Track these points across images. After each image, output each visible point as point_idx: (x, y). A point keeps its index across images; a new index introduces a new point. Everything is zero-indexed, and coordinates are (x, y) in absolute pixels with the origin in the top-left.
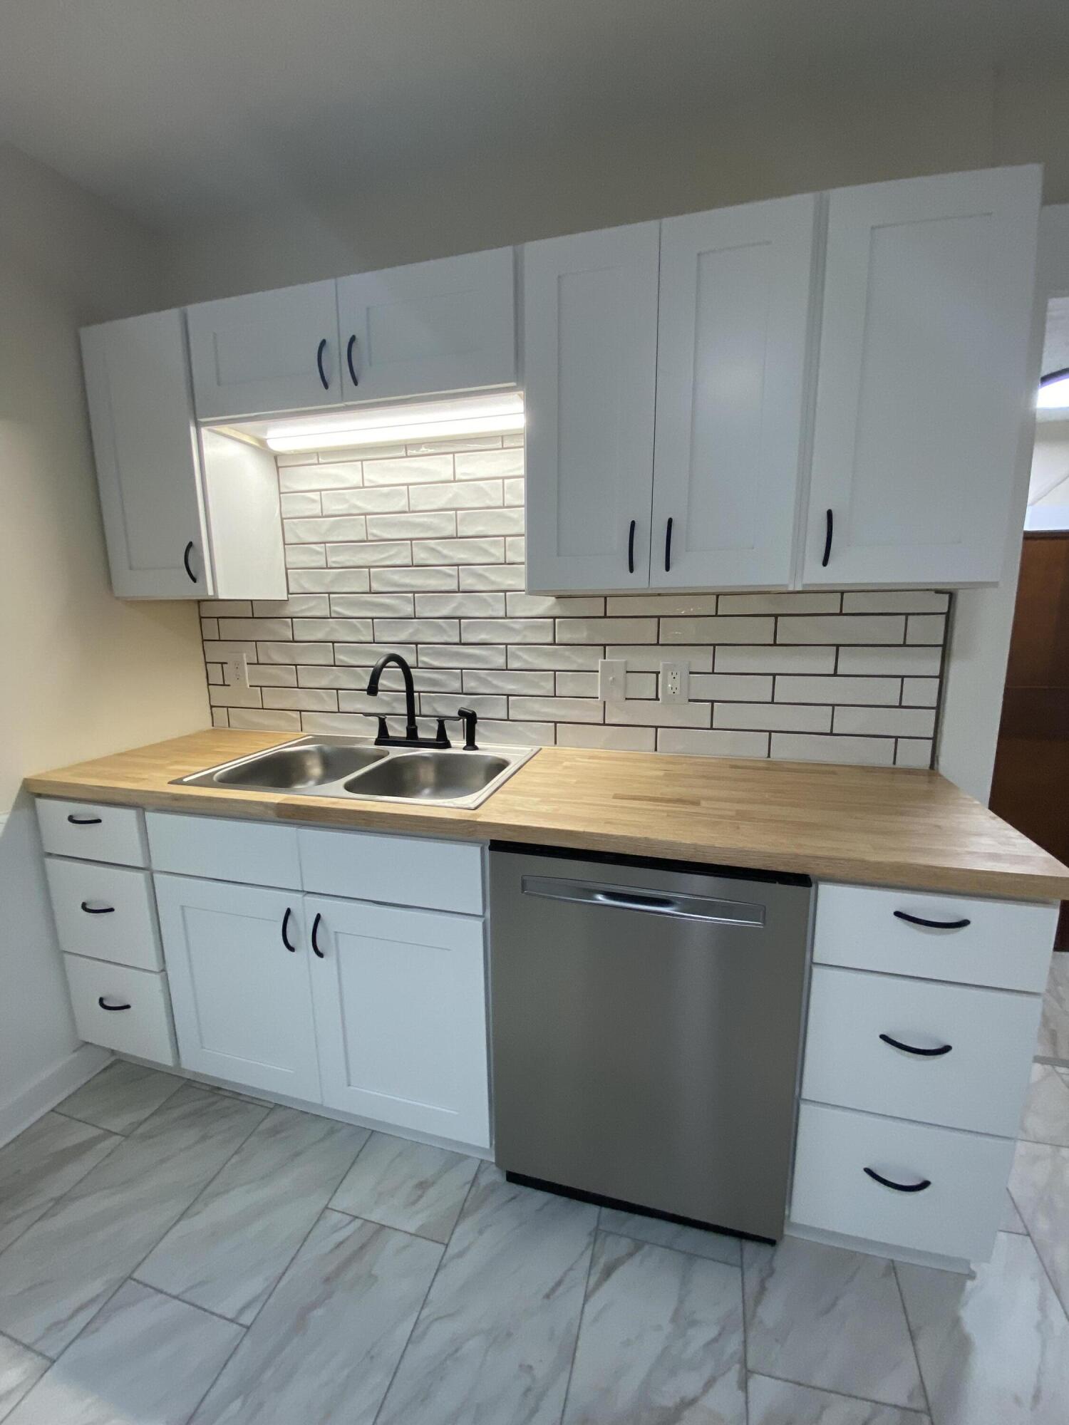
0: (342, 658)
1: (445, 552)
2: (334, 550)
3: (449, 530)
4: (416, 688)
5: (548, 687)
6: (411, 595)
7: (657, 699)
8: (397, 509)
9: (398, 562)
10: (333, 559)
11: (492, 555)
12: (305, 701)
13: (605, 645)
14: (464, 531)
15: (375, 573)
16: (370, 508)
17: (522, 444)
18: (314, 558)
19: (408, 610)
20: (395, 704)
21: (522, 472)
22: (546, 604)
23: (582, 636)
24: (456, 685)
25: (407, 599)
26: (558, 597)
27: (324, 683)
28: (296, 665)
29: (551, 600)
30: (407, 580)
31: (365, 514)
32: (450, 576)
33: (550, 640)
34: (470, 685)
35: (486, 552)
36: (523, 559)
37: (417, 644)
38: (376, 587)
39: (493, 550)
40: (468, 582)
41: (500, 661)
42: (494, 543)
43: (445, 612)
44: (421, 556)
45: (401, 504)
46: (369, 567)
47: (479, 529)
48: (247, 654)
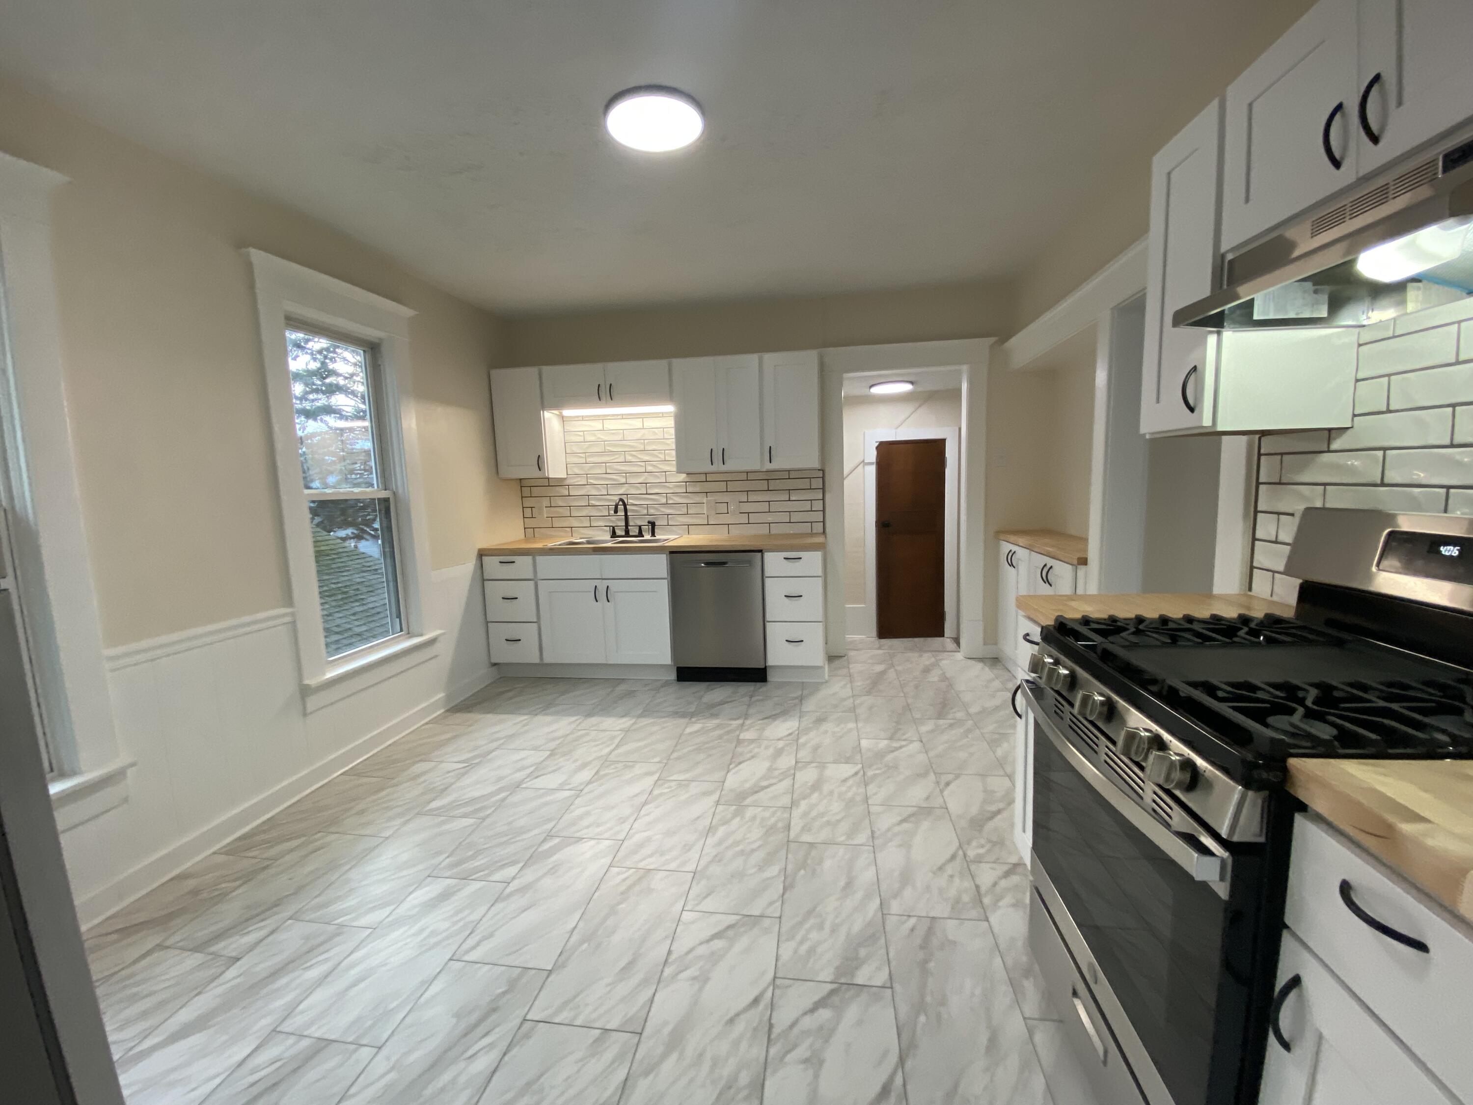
0: (593, 502)
1: (639, 456)
2: (589, 456)
3: (642, 447)
4: (628, 514)
5: (684, 511)
6: (625, 474)
7: (728, 513)
8: (619, 439)
9: (619, 461)
10: (588, 460)
11: (660, 458)
12: (574, 523)
13: (707, 493)
14: (648, 448)
15: (609, 466)
16: (606, 438)
17: (673, 415)
18: (581, 459)
19: (623, 480)
20: (618, 522)
21: (673, 425)
22: (683, 477)
23: (697, 489)
24: (645, 512)
25: (623, 476)
26: (687, 474)
27: (584, 514)
28: (570, 506)
29: (684, 475)
30: (623, 468)
31: (604, 441)
32: (642, 466)
33: (685, 491)
34: (652, 511)
35: (657, 457)
36: (674, 459)
37: (627, 495)
38: (608, 471)
39: (660, 456)
40: (649, 468)
41: (664, 501)
42: (660, 453)
43: (640, 480)
44: (629, 458)
45: (620, 437)
46: (606, 463)
47: (654, 447)
48: (545, 502)
